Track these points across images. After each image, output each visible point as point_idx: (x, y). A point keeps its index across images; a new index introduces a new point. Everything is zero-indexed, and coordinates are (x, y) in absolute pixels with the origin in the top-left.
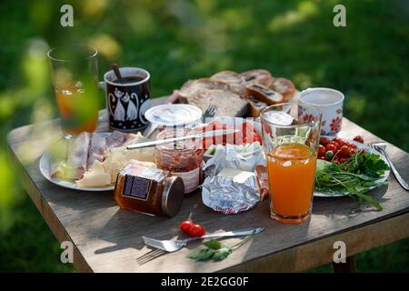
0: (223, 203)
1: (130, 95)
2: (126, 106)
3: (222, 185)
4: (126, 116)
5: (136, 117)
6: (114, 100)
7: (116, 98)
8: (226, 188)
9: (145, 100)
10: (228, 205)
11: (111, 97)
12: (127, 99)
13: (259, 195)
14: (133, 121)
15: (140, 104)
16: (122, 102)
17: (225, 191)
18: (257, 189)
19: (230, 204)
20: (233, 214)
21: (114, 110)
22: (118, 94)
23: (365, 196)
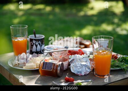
0: (78, 72)
1: (38, 42)
2: (36, 46)
3: (78, 66)
4: (36, 50)
5: (40, 50)
6: (32, 44)
7: (33, 43)
8: (79, 66)
9: (43, 44)
10: (80, 72)
11: (31, 43)
12: (37, 43)
13: (91, 68)
14: (39, 52)
15: (42, 46)
16: (35, 45)
17: (79, 68)
18: (90, 66)
19: (81, 72)
20: (82, 76)
21: (32, 48)
22: (34, 42)
23: (127, 69)
